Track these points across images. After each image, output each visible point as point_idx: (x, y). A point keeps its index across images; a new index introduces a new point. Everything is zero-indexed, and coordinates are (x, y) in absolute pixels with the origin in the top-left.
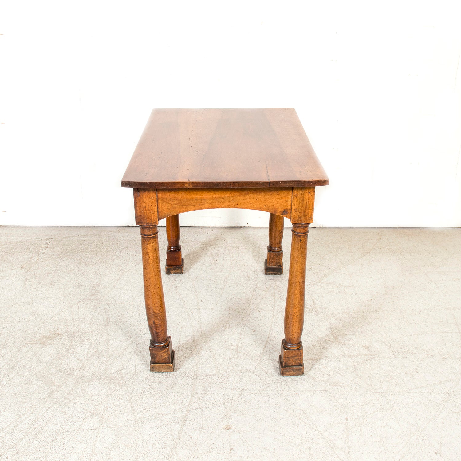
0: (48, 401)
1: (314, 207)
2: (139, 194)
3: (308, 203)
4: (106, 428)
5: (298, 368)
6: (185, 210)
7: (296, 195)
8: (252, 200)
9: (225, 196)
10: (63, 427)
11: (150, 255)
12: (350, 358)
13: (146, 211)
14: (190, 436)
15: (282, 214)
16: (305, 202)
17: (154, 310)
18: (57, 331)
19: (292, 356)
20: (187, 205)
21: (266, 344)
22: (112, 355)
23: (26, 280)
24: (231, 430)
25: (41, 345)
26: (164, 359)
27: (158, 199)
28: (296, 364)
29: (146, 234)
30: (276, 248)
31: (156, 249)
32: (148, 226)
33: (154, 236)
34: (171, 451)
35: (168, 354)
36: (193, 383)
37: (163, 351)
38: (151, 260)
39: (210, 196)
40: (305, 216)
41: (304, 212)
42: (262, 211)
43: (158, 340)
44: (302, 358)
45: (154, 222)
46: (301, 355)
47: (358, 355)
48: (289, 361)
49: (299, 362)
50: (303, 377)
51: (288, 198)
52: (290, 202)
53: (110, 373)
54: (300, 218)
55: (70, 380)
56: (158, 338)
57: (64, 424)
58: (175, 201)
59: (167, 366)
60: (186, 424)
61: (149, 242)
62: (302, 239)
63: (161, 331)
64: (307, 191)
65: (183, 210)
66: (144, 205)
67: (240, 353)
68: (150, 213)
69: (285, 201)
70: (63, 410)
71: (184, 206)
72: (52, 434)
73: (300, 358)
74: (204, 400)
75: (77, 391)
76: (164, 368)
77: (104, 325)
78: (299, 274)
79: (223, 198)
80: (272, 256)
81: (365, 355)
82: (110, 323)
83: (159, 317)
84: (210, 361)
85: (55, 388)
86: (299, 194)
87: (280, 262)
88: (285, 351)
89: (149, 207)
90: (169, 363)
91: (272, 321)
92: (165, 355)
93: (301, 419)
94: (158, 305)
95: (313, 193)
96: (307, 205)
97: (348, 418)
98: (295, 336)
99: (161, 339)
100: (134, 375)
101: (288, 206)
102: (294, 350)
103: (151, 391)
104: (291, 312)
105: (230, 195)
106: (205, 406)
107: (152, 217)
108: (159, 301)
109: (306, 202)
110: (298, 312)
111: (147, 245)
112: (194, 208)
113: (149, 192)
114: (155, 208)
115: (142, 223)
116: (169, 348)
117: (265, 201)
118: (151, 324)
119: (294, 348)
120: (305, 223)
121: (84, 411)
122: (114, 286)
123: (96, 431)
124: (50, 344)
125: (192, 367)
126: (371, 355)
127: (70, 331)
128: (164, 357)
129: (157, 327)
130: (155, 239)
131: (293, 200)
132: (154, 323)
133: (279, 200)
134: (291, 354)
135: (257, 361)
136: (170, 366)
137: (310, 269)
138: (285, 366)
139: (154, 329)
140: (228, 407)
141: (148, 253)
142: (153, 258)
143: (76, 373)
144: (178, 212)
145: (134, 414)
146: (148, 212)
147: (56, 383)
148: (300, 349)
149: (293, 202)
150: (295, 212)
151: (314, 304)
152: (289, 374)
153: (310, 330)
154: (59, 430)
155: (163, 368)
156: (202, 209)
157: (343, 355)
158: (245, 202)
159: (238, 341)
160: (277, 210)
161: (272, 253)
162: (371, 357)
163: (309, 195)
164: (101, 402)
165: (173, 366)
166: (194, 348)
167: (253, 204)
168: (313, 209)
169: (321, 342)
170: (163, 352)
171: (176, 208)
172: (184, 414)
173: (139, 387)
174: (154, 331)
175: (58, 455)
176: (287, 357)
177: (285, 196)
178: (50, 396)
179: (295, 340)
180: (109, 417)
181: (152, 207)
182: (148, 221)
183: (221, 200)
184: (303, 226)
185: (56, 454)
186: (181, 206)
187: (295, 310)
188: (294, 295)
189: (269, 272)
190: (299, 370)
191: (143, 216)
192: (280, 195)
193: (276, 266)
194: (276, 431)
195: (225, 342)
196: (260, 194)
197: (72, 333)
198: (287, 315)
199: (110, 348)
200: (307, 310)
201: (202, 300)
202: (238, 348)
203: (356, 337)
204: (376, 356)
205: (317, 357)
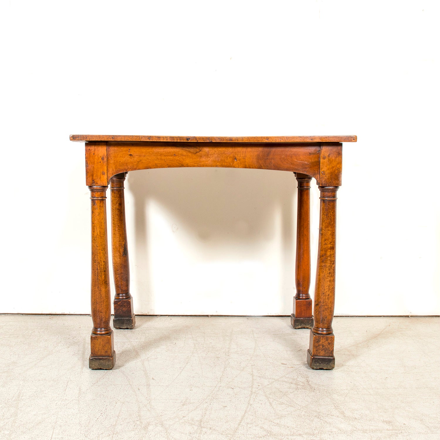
12: (366, 432)
21: (242, 419)
22: (19, 428)
47: (377, 430)
67: (204, 427)
77: (13, 399)
81: (387, 430)
84: (161, 436)
91: (250, 397)
122: (35, 364)
126: (396, 430)
135: (229, 436)
137: (299, 350)
151: (308, 381)
153: (304, 406)
157: (354, 430)
159: (202, 416)
162: (397, 432)
166: (138, 423)
169: (321, 417)
195: (184, 417)
199: (17, 421)
200: (299, 387)
201: (153, 378)
202: (202, 423)
203: (370, 412)
204: (403, 431)
205: (317, 431)
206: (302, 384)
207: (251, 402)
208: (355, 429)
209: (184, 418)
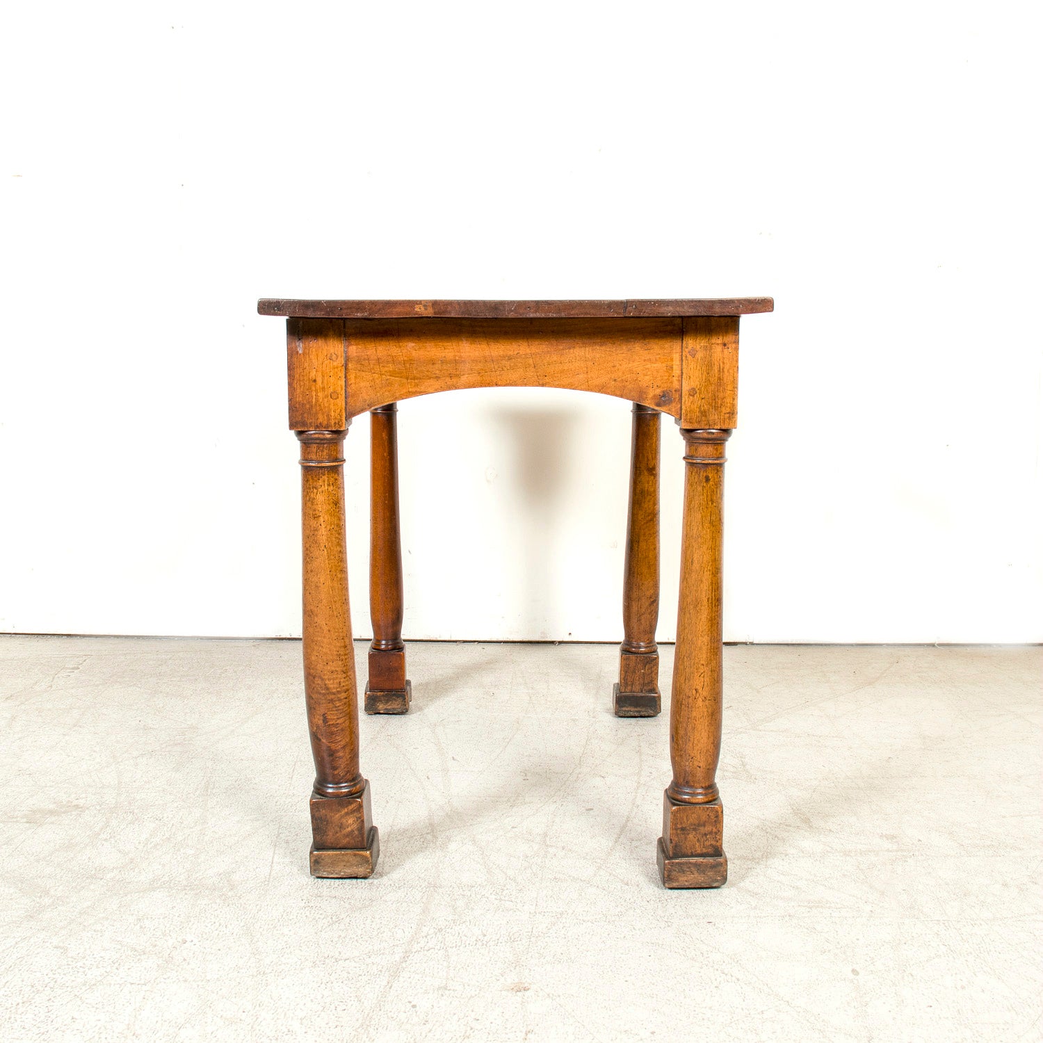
0: (22, 926)
1: (737, 384)
2: (300, 347)
3: (723, 371)
4: (174, 982)
5: (711, 860)
6: (414, 390)
7: (693, 349)
8: (582, 365)
9: (516, 353)
10: (54, 976)
11: (321, 519)
12: (848, 855)
13: (316, 391)
14: (410, 1002)
15: (658, 405)
16: (716, 368)
17: (327, 682)
18: (75, 803)
19: (695, 825)
20: (418, 376)
21: (622, 831)
22: (211, 845)
23: (13, 718)
24: (527, 993)
25: (28, 825)
26: (347, 836)
27: (347, 360)
28: (704, 851)
29: (314, 457)
30: (642, 644)
31: (337, 505)
32: (320, 434)
33: (334, 464)
34: (354, 1033)
35: (359, 821)
36: (424, 900)
37: (346, 810)
38: (323, 532)
39: (477, 354)
40: (716, 408)
41: (715, 398)
42: (608, 394)
43: (334, 775)
44: (719, 832)
45: (335, 423)
46: (717, 818)
47: (869, 851)
48: (686, 838)
49: (714, 843)
50: (725, 890)
51: (672, 360)
52: (677, 372)
53: (200, 878)
54: (704, 413)
55: (92, 887)
56: (335, 768)
57: (59, 971)
58: (391, 367)
59: (355, 855)
60: (401, 979)
61: (321, 482)
62: (710, 476)
63: (344, 747)
64: (720, 341)
65: (410, 390)
66: (313, 374)
67: (551, 846)
68: (327, 396)
69: (665, 369)
70: (61, 944)
71: (411, 379)
72: (21, 990)
73: (714, 830)
74: (453, 933)
75: (106, 909)
76: (348, 862)
77: (197, 794)
78: (707, 576)
79: (510, 358)
80: (632, 664)
81: (888, 850)
82: (214, 791)
83: (338, 704)
84: (472, 860)
85: (47, 901)
86: (698, 347)
87: (652, 681)
88: (674, 808)
89: (325, 381)
90: (363, 848)
91: (636, 793)
92: (350, 821)
93: (726, 972)
94: (337, 666)
95: (734, 346)
96: (719, 378)
97: (858, 970)
98: (701, 761)
99: (341, 772)
100: (266, 883)
101: (672, 382)
102: (698, 806)
103: (308, 914)
104: (687, 690)
105: (528, 351)
106: (454, 945)
107: (330, 410)
108: (339, 655)
109: (716, 371)
110: (706, 689)
111: (315, 491)
112: (437, 384)
113: (325, 340)
114: (339, 383)
115: (304, 424)
116: (362, 801)
117: (614, 367)
118: (318, 727)
119: (697, 801)
120: (716, 427)
121: (120, 947)
122: (232, 731)
123: (144, 988)
124: (52, 823)
125: (423, 871)
126: (903, 851)
127: (107, 802)
128: (349, 829)
129: (332, 733)
130: (336, 476)
131: (684, 363)
132: (325, 720)
133: (649, 366)
134: (693, 816)
135: (598, 861)
136: (363, 856)
138: (676, 856)
139: (324, 741)
140: (520, 946)
141: (317, 512)
142: (328, 528)
143: (109, 876)
144: (397, 395)
145: (257, 957)
146: (320, 394)
147: (52, 892)
148: (715, 804)
149: (684, 371)
150: (691, 397)
152: (686, 878)
154: (41, 982)
155: (343, 861)
156: (456, 388)
157: (827, 851)
158: (566, 368)
159: (548, 826)
160: (645, 393)
161: (633, 657)
162: (905, 854)
163: (726, 351)
164: (168, 932)
165: (371, 856)
166: (429, 837)
167: (586, 376)
168: (737, 388)
169: (767, 829)
170: (347, 814)
171: (390, 384)
172: (398, 959)
173: (276, 905)
174: (324, 748)
175: (27, 1032)
176: (679, 826)
177: (664, 355)
178: (31, 917)
179: (700, 774)
180: (185, 960)
181: (332, 380)
182: (321, 419)
183: (504, 362)
184: (713, 436)
185: (23, 1031)
186: (405, 381)
187: (700, 683)
188: (695, 639)
189: (624, 709)
190: (713, 867)
191: (308, 406)
192: (652, 351)
193: (642, 691)
194: (655, 996)
195: (513, 827)
196: (603, 348)
197: (112, 806)
198: (678, 701)
199: (207, 833)
200: (726, 774)
201: (455, 757)
202: (548, 839)
203: (858, 819)
204: (917, 853)
205: (758, 854)
206: (732, 770)
207: (638, 802)
208: (829, 849)
209: (513, 830)
